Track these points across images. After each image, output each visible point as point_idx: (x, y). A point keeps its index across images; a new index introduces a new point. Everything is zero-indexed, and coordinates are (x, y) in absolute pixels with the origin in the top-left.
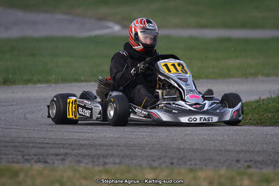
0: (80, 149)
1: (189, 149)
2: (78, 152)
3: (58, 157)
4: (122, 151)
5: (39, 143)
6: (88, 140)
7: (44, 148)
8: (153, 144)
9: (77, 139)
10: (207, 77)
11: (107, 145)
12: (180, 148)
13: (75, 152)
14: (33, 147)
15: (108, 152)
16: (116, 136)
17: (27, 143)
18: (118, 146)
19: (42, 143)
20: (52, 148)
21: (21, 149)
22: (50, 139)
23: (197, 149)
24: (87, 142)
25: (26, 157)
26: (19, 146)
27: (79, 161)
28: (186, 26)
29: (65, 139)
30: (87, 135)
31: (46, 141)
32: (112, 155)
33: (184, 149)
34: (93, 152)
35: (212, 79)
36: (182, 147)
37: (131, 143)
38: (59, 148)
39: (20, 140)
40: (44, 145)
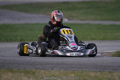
0: (58, 65)
1: (106, 66)
2: (58, 66)
3: (50, 68)
4: (77, 66)
5: (40, 63)
6: (62, 62)
7: (43, 65)
8: (90, 64)
9: (56, 62)
10: (108, 40)
11: (70, 64)
12: (102, 66)
13: (56, 66)
14: (38, 64)
15: (71, 66)
16: (73, 61)
17: (35, 63)
18: (75, 64)
19: (42, 63)
20: (46, 65)
21: (33, 65)
22: (45, 61)
23: (110, 66)
24: (61, 63)
25: (36, 68)
26: (32, 64)
27: (59, 70)
28: (96, 20)
29: (51, 62)
30: (60, 60)
31: (43, 62)
32: (73, 68)
33: (104, 66)
34: (64, 66)
35: (110, 40)
36: (103, 65)
37: (80, 63)
38: (50, 65)
39: (32, 62)
40: (42, 64)
